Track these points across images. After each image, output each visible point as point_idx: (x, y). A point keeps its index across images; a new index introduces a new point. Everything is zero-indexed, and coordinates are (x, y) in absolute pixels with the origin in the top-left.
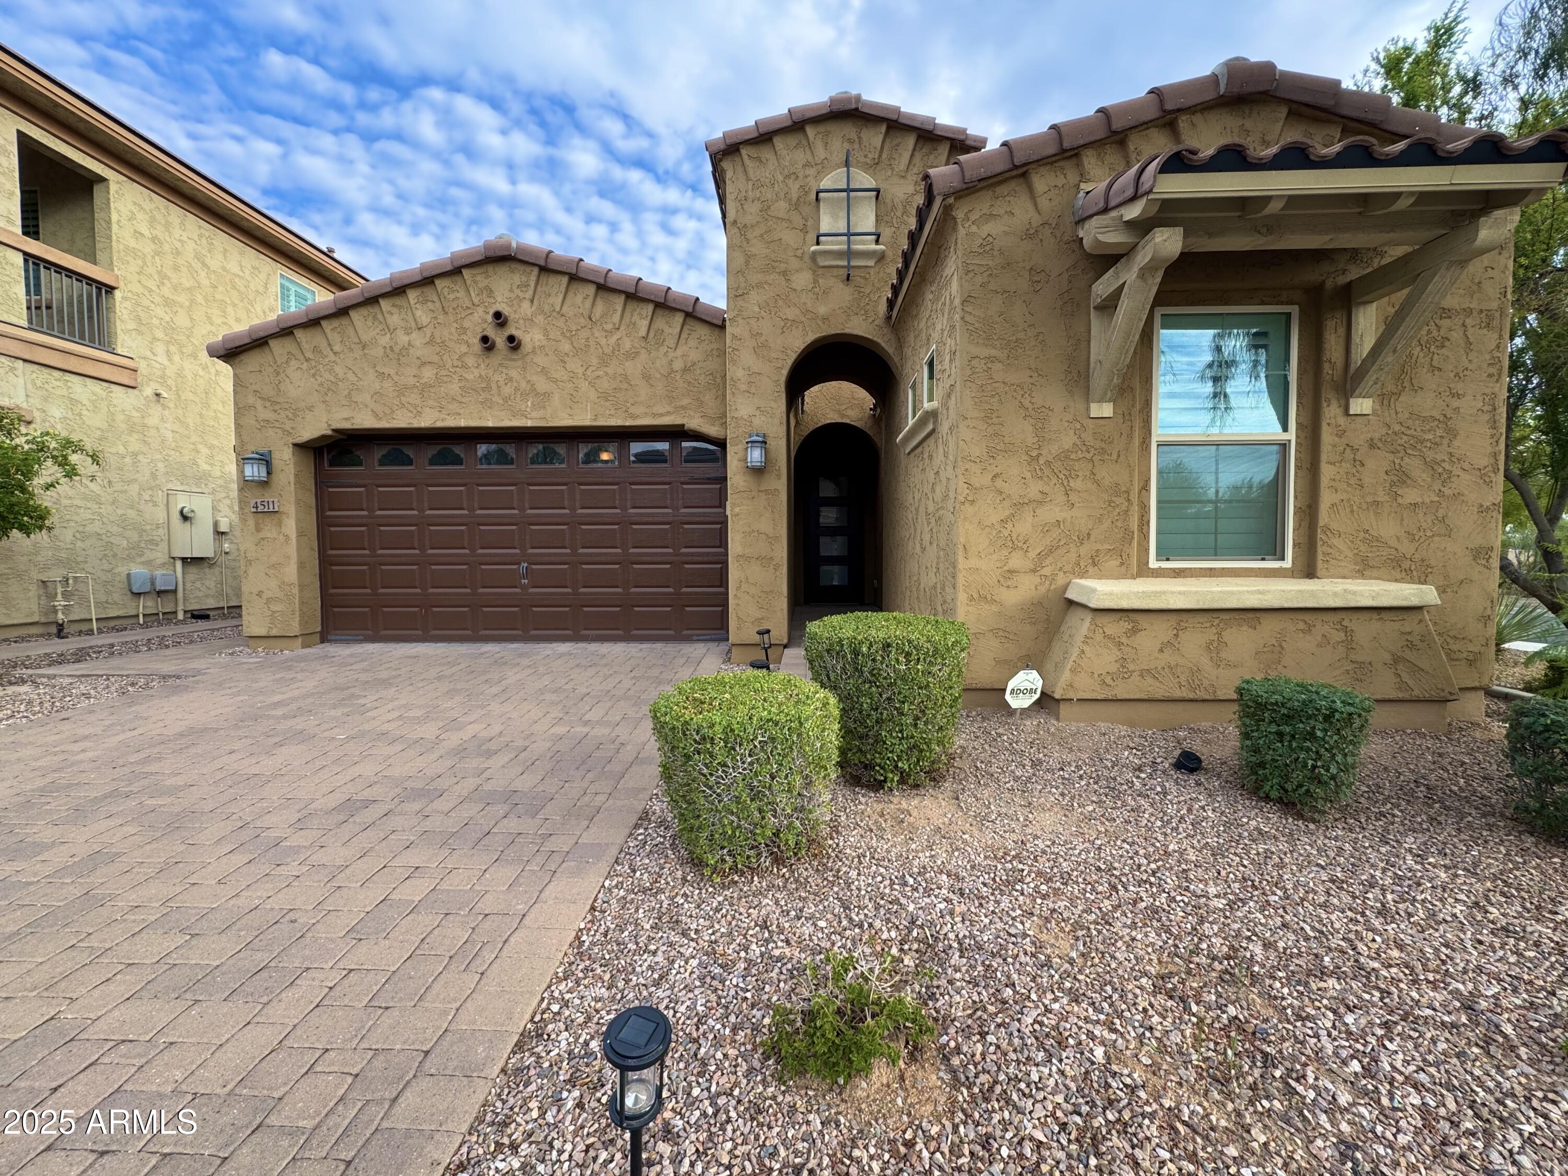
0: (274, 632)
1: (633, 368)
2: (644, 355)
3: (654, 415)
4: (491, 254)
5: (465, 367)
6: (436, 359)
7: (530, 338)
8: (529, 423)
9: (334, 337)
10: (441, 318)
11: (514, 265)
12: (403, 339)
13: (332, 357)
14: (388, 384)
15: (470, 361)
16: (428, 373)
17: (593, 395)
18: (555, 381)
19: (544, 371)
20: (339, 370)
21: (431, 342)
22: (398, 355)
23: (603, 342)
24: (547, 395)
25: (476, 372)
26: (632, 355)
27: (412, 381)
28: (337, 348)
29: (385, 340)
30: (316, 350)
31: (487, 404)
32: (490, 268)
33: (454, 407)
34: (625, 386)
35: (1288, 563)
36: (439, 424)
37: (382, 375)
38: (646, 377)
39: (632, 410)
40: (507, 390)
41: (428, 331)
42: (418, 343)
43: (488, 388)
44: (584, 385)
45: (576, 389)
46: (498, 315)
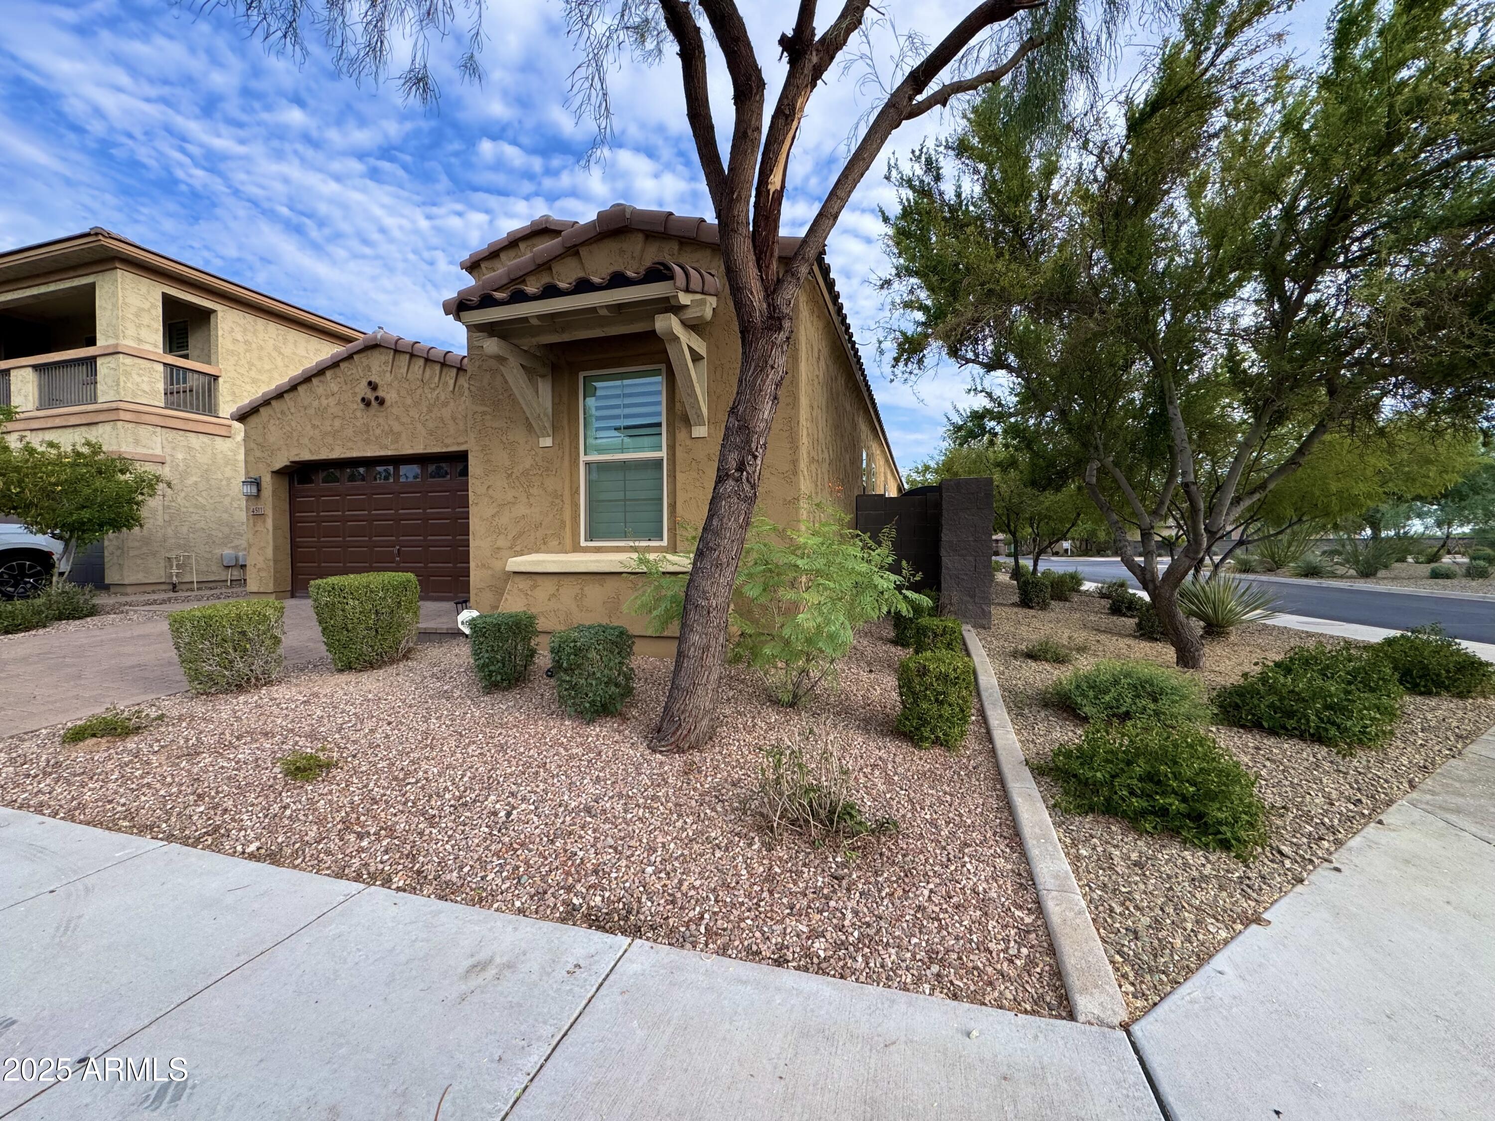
0: (261, 590)
1: (446, 413)
2: (452, 404)
3: (458, 444)
4: (367, 344)
5: (356, 418)
6: (340, 414)
7: (390, 396)
8: (390, 453)
9: (291, 404)
10: (344, 388)
11: (382, 350)
12: (324, 402)
13: (290, 417)
14: (317, 432)
15: (359, 414)
16: (337, 423)
17: (424, 432)
18: (403, 424)
19: (397, 418)
20: (293, 424)
21: (339, 403)
22: (321, 412)
23: (429, 396)
24: (399, 434)
25: (362, 421)
26: (445, 404)
27: (329, 428)
28: (293, 410)
29: (316, 404)
30: (283, 413)
31: (367, 441)
32: (369, 352)
33: (350, 444)
34: (441, 425)
35: (665, 543)
36: (343, 456)
37: (314, 427)
38: (454, 419)
39: (446, 441)
40: (378, 432)
41: (337, 396)
42: (332, 404)
43: (367, 431)
44: (419, 426)
45: (415, 429)
46: (370, 383)
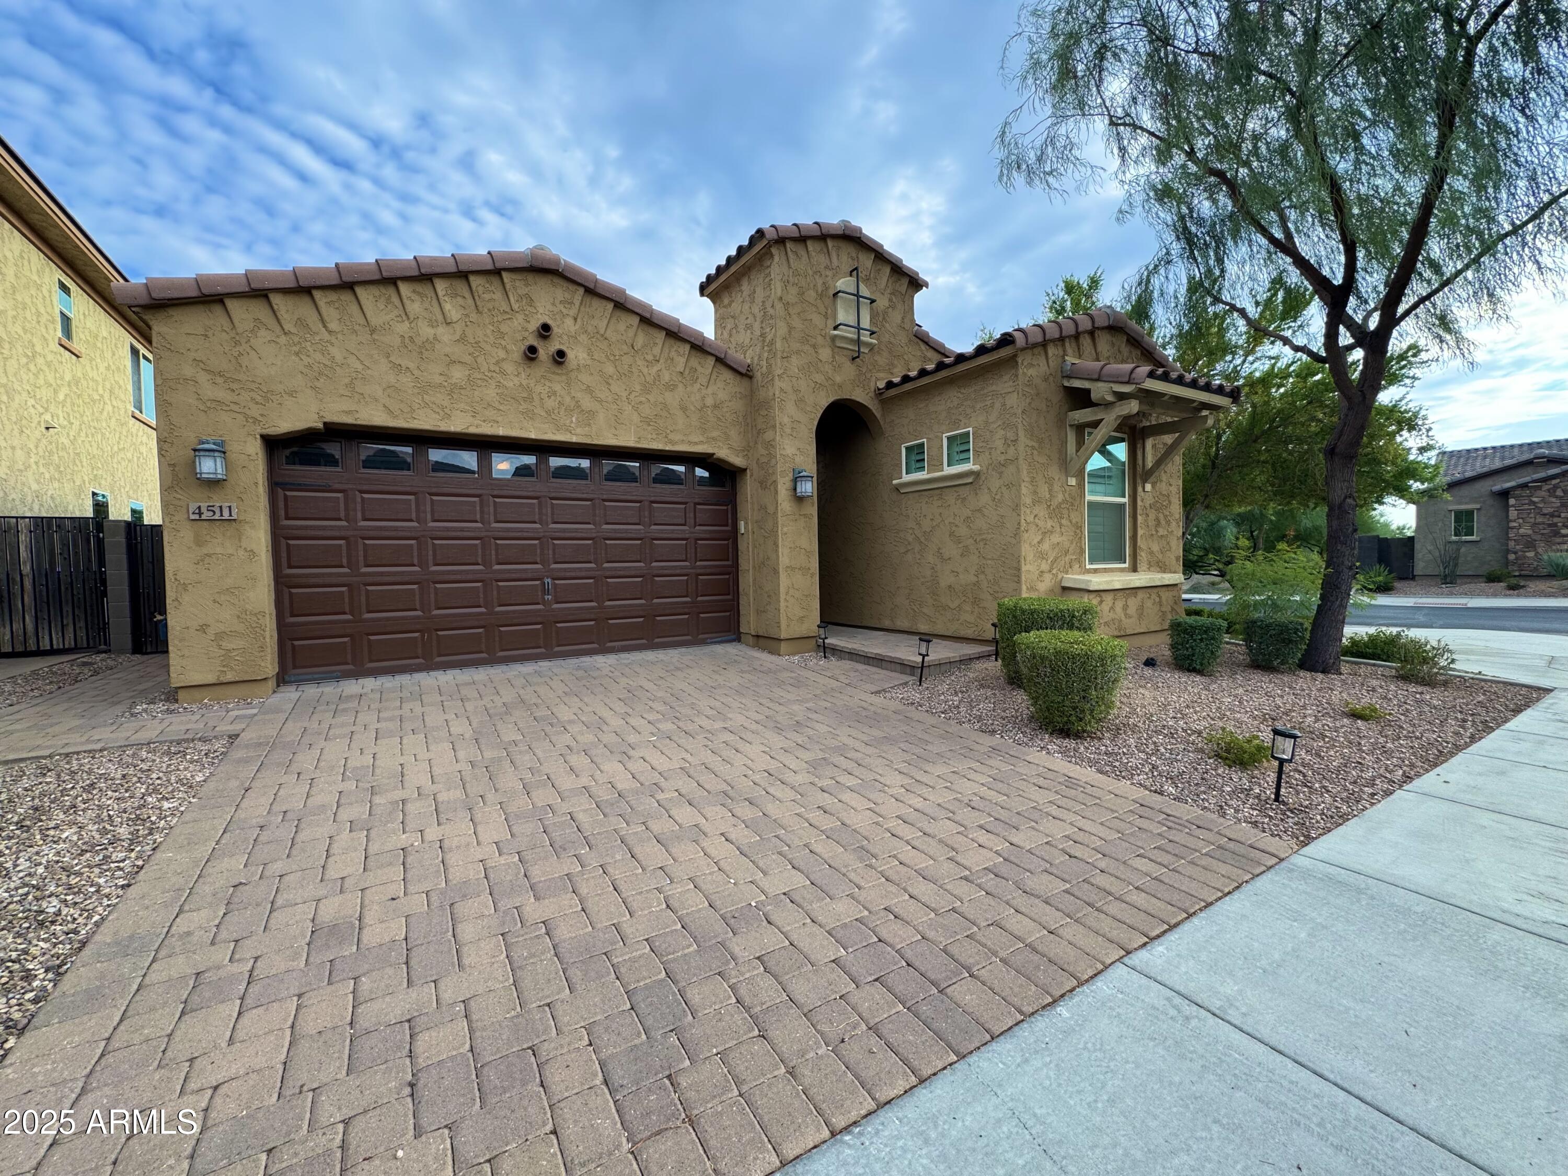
0: (230, 677)
1: (672, 399)
2: (681, 387)
3: (690, 443)
4: (536, 264)
5: (503, 373)
6: (468, 359)
7: (576, 355)
8: (574, 439)
9: (330, 312)
10: (474, 316)
11: (557, 280)
12: (427, 331)
13: (326, 336)
14: (406, 380)
15: (509, 368)
16: (458, 374)
17: (636, 418)
18: (600, 401)
19: (589, 390)
20: (334, 351)
21: (462, 339)
22: (424, 349)
23: (645, 370)
24: (592, 414)
25: (516, 381)
26: (671, 387)
27: (438, 379)
28: (333, 326)
29: (403, 328)
30: (301, 322)
31: (529, 415)
32: (530, 277)
33: (490, 413)
34: (664, 414)
35: (1126, 565)
36: (473, 430)
37: (398, 368)
38: (684, 409)
39: (671, 436)
40: (550, 403)
41: (459, 328)
42: (446, 338)
43: (529, 399)
44: (628, 409)
45: (620, 411)
46: (546, 328)
